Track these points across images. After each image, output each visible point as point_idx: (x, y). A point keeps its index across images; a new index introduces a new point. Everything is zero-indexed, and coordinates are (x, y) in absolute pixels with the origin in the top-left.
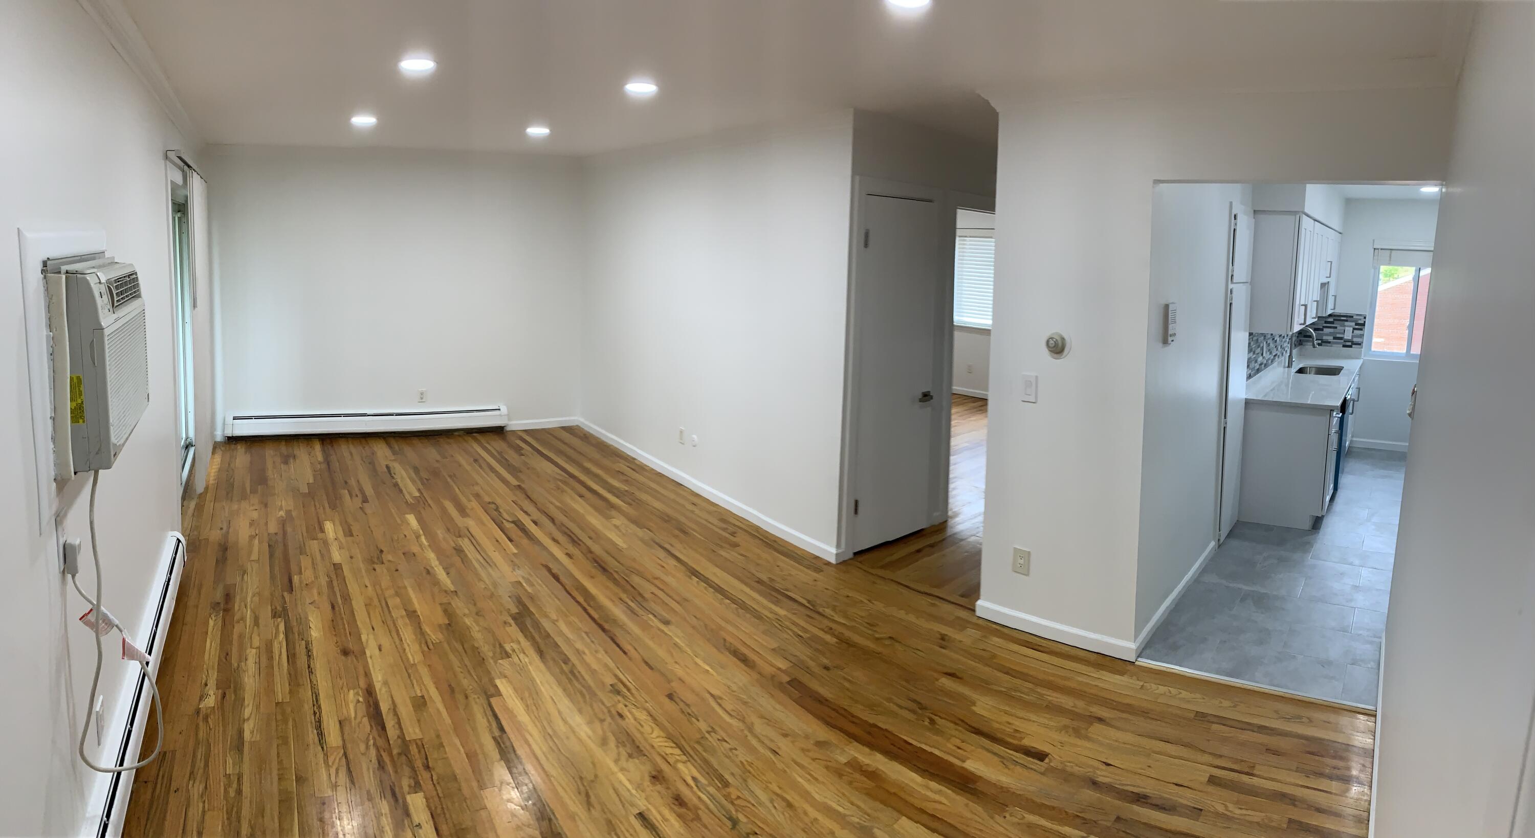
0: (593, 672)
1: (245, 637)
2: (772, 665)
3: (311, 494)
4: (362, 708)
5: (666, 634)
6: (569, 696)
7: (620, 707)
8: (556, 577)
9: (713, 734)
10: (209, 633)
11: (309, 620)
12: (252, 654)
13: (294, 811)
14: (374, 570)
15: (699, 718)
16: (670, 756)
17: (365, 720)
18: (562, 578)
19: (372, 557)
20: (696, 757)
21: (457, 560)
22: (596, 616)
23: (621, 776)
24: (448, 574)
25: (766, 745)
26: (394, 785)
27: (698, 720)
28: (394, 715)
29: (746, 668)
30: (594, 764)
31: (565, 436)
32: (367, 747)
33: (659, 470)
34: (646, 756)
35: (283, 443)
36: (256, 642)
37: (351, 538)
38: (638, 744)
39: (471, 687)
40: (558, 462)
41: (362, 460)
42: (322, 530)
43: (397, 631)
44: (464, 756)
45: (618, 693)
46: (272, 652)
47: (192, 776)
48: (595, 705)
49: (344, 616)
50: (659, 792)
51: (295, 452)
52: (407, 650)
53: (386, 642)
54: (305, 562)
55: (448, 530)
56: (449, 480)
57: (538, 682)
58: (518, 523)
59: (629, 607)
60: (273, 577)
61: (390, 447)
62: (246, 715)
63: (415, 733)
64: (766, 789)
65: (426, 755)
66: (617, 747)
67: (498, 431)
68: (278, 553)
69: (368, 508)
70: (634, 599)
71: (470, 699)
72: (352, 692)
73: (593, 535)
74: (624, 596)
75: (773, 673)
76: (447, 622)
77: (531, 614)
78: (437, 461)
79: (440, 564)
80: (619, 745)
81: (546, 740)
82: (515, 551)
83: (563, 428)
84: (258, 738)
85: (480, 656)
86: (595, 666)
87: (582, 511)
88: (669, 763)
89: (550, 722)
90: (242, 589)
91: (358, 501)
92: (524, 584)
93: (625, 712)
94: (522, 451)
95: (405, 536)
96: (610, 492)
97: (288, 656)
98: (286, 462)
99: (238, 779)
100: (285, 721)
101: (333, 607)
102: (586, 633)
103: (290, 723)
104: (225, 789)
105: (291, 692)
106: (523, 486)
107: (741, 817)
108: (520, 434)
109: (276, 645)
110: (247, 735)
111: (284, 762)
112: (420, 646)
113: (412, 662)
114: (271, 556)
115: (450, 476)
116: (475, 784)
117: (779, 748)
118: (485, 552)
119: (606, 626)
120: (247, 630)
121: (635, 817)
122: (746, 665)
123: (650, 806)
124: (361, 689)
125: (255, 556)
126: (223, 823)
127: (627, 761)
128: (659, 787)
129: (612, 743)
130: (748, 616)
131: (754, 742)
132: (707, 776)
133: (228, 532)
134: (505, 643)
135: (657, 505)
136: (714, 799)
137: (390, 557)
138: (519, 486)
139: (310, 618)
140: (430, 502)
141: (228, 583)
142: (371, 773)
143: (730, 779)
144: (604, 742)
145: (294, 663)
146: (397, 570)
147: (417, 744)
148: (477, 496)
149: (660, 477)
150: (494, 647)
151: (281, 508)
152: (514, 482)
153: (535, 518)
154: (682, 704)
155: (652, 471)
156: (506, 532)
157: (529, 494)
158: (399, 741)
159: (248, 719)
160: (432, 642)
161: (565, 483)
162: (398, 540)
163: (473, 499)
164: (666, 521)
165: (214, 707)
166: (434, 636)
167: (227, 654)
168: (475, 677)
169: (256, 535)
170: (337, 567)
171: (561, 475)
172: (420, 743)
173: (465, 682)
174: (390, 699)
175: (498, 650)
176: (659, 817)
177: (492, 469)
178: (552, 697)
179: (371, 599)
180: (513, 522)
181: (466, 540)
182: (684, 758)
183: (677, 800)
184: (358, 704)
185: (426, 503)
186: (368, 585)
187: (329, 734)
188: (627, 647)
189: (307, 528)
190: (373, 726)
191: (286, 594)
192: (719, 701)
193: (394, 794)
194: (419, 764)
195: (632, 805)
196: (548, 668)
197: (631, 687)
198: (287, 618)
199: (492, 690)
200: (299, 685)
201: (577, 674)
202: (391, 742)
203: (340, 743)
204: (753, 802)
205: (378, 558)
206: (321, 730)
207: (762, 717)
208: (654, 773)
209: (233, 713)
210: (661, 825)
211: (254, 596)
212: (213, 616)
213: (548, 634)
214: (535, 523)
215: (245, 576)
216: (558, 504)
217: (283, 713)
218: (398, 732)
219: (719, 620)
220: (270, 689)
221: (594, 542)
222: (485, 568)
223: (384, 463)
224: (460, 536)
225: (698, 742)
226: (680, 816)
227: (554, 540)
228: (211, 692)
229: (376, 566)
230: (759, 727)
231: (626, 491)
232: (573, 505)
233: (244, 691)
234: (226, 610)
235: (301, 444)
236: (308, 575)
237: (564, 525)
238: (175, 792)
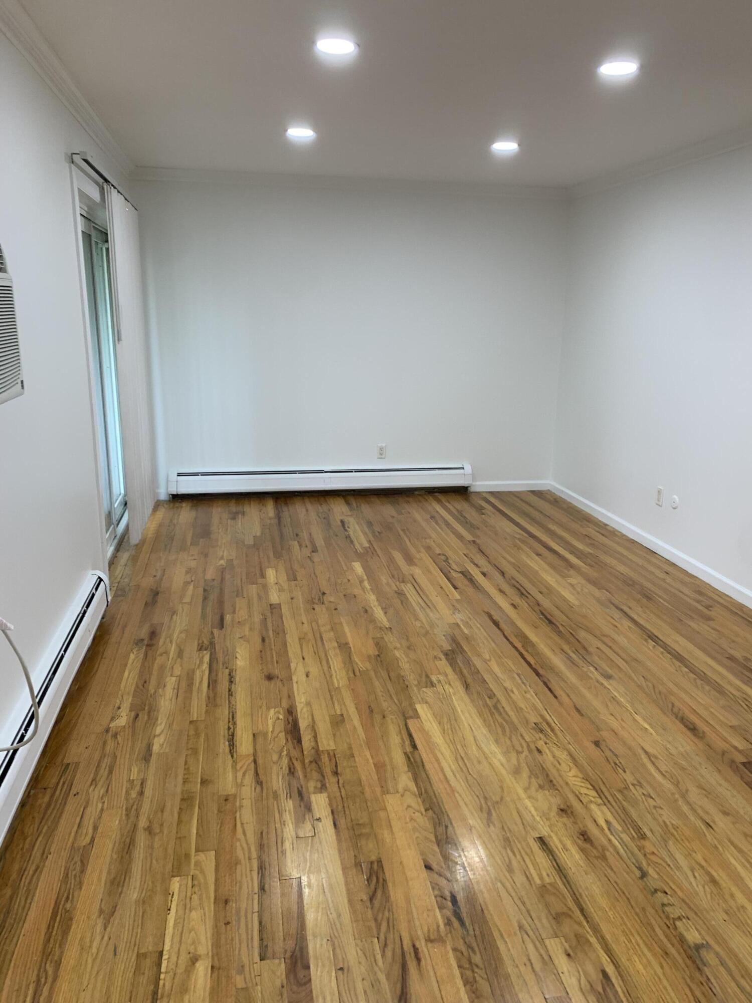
0: (518, 710)
1: (166, 668)
2: (725, 740)
3: (257, 545)
4: (280, 726)
5: (605, 687)
6: (488, 726)
7: (540, 744)
8: (496, 624)
9: (638, 788)
10: (129, 665)
11: (237, 652)
12: (171, 682)
13: (195, 806)
14: (314, 609)
15: (626, 770)
16: (584, 795)
17: (282, 735)
18: (503, 625)
19: (312, 598)
20: (614, 804)
21: (397, 602)
22: (532, 662)
23: (528, 803)
24: (386, 613)
25: (698, 814)
26: (302, 787)
27: (625, 772)
28: (312, 730)
29: (693, 738)
30: (502, 788)
31: (533, 499)
32: (280, 757)
33: (631, 537)
34: (558, 790)
35: (233, 501)
36: (177, 671)
37: (295, 582)
38: (552, 778)
39: (390, 709)
40: (521, 523)
41: (317, 515)
42: (263, 576)
43: (327, 660)
44: (373, 766)
45: (541, 731)
46: (193, 679)
47: (94, 782)
48: (514, 738)
49: (273, 647)
50: (565, 825)
51: (245, 510)
52: (334, 676)
53: (314, 670)
54: (241, 603)
55: (393, 576)
56: (401, 533)
57: (459, 710)
58: (465, 574)
59: (569, 658)
60: (204, 616)
61: (348, 503)
62: (158, 732)
63: (329, 745)
64: (688, 856)
65: (336, 763)
66: (530, 777)
67: (461, 492)
68: (213, 597)
69: (316, 558)
70: (576, 651)
71: (388, 719)
72: (272, 711)
73: (544, 590)
74: (566, 648)
75: (725, 749)
76: (377, 653)
77: (462, 651)
78: (393, 517)
79: (380, 604)
80: (532, 776)
81: (457, 759)
82: (459, 597)
83: (533, 492)
84: (167, 750)
85: (404, 684)
86: (522, 704)
87: (536, 568)
88: (581, 801)
89: (464, 746)
90: (169, 627)
91: (307, 552)
92: (462, 627)
93: (545, 749)
94: (483, 511)
95: (349, 580)
96: (572, 553)
97: (209, 683)
98: (234, 518)
99: (142, 784)
100: (197, 735)
101: (263, 640)
102: (518, 675)
103: (202, 739)
104: (127, 791)
105: (206, 712)
106: (478, 541)
107: (651, 871)
108: (484, 495)
109: (198, 673)
110: (156, 748)
111: (191, 769)
112: (347, 674)
113: (337, 686)
114: (205, 599)
115: (403, 530)
116: (378, 790)
117: (714, 822)
118: (427, 596)
119: (541, 671)
120: (169, 662)
121: (534, 839)
122: (695, 735)
123: (552, 834)
124: (283, 708)
125: (187, 599)
126: (121, 817)
127: (537, 791)
128: (565, 820)
129: (525, 773)
130: (707, 688)
131: (685, 808)
132: (623, 823)
133: (161, 579)
134: (432, 674)
135: (622, 568)
136: (626, 846)
137: (332, 599)
138: (474, 542)
139: (238, 650)
140: (379, 552)
141: (155, 622)
142: (280, 778)
143: (648, 834)
144: (517, 771)
145: (214, 688)
146: (336, 609)
147: (329, 754)
148: (428, 548)
149: (633, 544)
150: (421, 677)
151: (222, 558)
152: (469, 537)
153: (485, 570)
154: (608, 753)
155: (623, 536)
156: (452, 580)
157: (484, 548)
158: (313, 751)
159: (159, 735)
160: (359, 670)
161: (523, 541)
162: (341, 584)
163: (422, 550)
164: (629, 585)
165: (124, 726)
166: (361, 664)
167: (145, 682)
168: (396, 701)
169: (192, 581)
170: (274, 608)
171: (519, 534)
172: (332, 753)
173: (385, 705)
174: (310, 717)
175: (424, 679)
176: (560, 846)
177: (448, 524)
178: (469, 725)
179: (306, 634)
180: (462, 573)
181: (409, 585)
182: (599, 801)
183: (583, 835)
184: (277, 721)
185: (374, 553)
186: (305, 622)
187: (241, 744)
188: (559, 692)
189: (248, 574)
190: (289, 739)
191: (216, 631)
192: (653, 759)
193: (300, 794)
194: (328, 771)
195: (534, 829)
196: (472, 701)
197: (556, 728)
198: (213, 650)
199: (411, 713)
200: (216, 706)
201: (502, 710)
202: (305, 753)
203: (251, 751)
204: (669, 862)
205: (319, 599)
206: (233, 742)
207: (700, 787)
208: (562, 807)
209: (144, 731)
210: (560, 853)
211: (181, 632)
212: (135, 651)
213: (478, 670)
214: (484, 574)
215: (175, 617)
216: (512, 560)
217: (196, 730)
218: (313, 744)
219: (671, 685)
220: (185, 708)
221: (544, 596)
222: (424, 609)
223: (338, 517)
224: (403, 582)
225: (620, 791)
226: (582, 850)
227: (501, 591)
228: (124, 714)
229: (316, 606)
230: (694, 795)
231: (591, 554)
232: (528, 562)
233: (158, 711)
234: (148, 646)
235: (252, 503)
236: (242, 614)
237: (514, 579)
238: (75, 795)
